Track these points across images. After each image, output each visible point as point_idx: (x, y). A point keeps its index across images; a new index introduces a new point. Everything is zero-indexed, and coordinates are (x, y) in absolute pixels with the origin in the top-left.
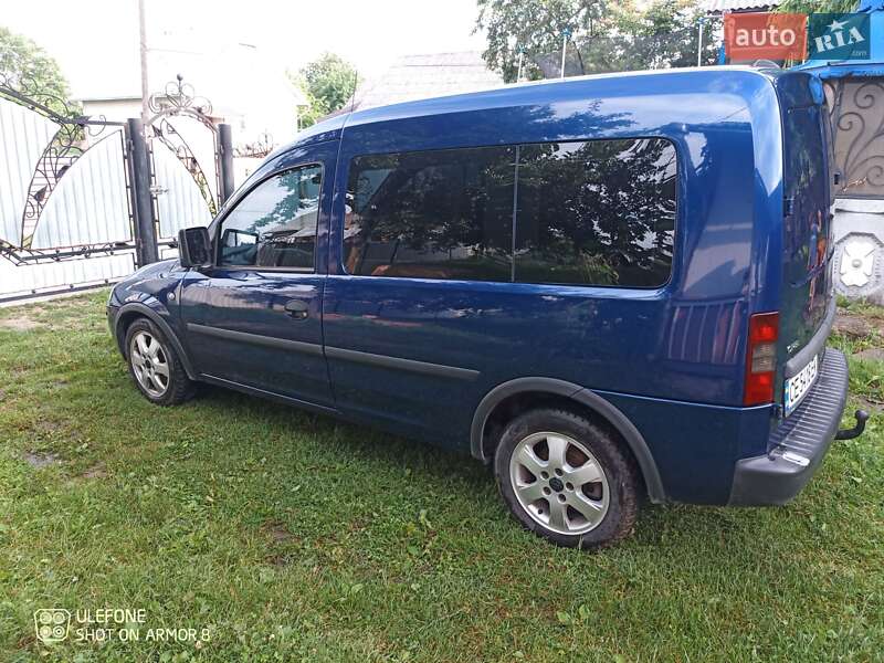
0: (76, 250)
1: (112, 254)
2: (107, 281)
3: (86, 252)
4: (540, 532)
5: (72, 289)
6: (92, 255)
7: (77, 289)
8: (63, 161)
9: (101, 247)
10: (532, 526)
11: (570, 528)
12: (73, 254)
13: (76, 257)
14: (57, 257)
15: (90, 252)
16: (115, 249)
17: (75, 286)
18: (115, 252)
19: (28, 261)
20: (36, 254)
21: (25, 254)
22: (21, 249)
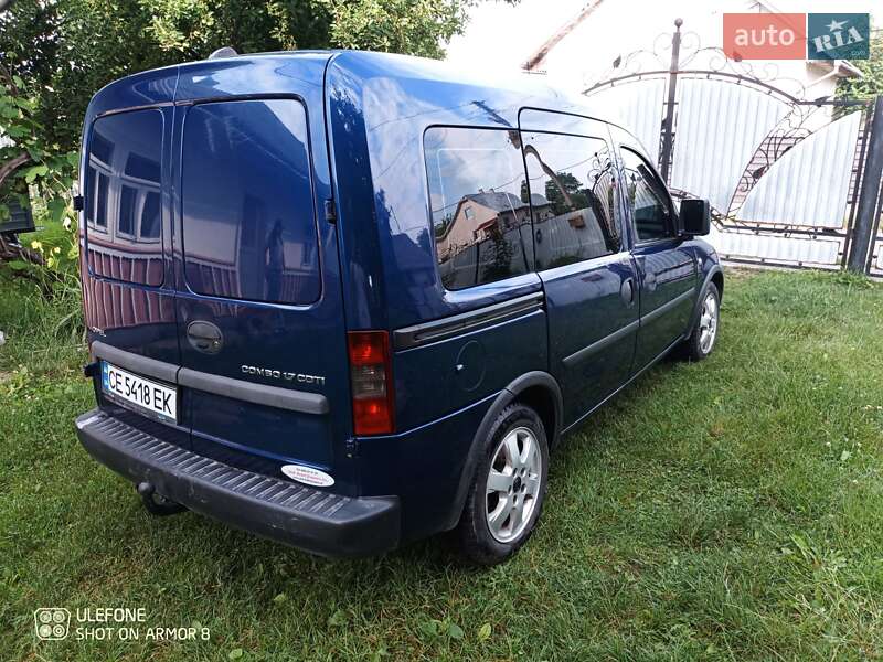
0: (777, 227)
1: (815, 238)
2: (801, 264)
3: (786, 231)
5: (763, 263)
6: (794, 235)
7: (767, 264)
9: (804, 229)
12: (774, 231)
13: (776, 234)
14: (757, 230)
15: (792, 232)
16: (820, 234)
17: (766, 261)
18: (819, 237)
19: (731, 230)
20: (739, 224)
21: (729, 223)
22: (727, 217)
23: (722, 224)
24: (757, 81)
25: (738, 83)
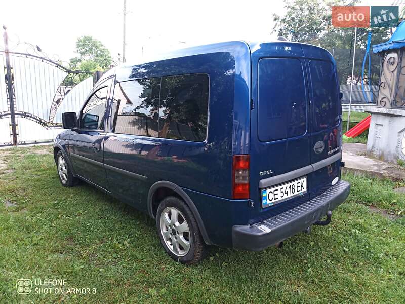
4: (170, 253)
8: (68, 89)
10: (167, 251)
11: (180, 253)
19: (52, 128)
20: (54, 125)
21: (50, 124)
22: (49, 122)
23: (47, 126)
24: (51, 61)
25: (42, 61)
